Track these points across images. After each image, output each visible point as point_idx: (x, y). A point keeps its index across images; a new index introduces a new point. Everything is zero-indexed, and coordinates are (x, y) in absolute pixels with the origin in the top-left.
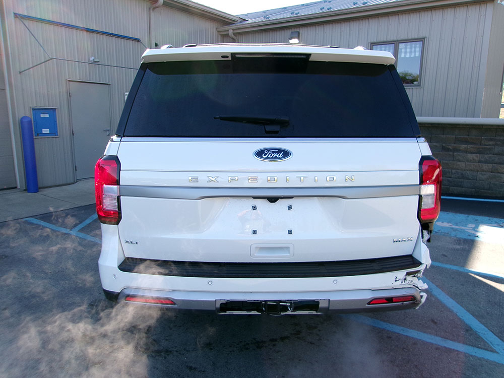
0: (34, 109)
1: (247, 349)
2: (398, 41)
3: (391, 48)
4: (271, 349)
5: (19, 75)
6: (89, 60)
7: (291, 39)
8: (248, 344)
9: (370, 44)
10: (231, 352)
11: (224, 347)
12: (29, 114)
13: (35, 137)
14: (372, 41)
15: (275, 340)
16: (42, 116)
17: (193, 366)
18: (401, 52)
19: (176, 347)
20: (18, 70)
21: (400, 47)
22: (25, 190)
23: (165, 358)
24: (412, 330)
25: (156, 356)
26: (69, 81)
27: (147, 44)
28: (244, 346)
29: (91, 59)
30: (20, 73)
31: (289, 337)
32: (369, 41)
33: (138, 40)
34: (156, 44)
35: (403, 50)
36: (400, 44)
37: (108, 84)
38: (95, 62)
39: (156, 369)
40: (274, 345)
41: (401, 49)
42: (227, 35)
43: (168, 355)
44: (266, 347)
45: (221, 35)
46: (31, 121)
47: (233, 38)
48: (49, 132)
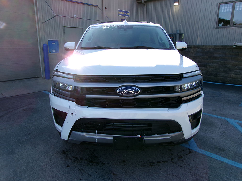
0: (49, 40)
1: (144, 166)
2: (235, 1)
3: (231, 5)
4: (157, 167)
5: (42, 24)
6: (74, 16)
7: (174, 3)
8: (145, 163)
9: (218, 4)
10: (135, 167)
11: (132, 163)
12: (47, 43)
13: (49, 54)
14: (220, 2)
15: (160, 162)
16: (52, 43)
17: (115, 173)
18: (237, 7)
19: (107, 161)
20: (42, 22)
21: (236, 5)
22: (45, 78)
23: (101, 166)
24: (240, 164)
25: (97, 165)
26: (65, 27)
27: (101, 8)
28: (143, 164)
29: (75, 16)
30: (43, 23)
31: (167, 161)
32: (218, 2)
33: (97, 6)
34: (105, 8)
35: (238, 6)
36: (236, 3)
37: (82, 28)
38: (77, 18)
39: (96, 172)
40: (159, 165)
41: (237, 6)
42: (141, 2)
43: (102, 165)
44: (154, 166)
45: (138, 3)
46: (47, 46)
47: (144, 4)
48: (55, 51)
